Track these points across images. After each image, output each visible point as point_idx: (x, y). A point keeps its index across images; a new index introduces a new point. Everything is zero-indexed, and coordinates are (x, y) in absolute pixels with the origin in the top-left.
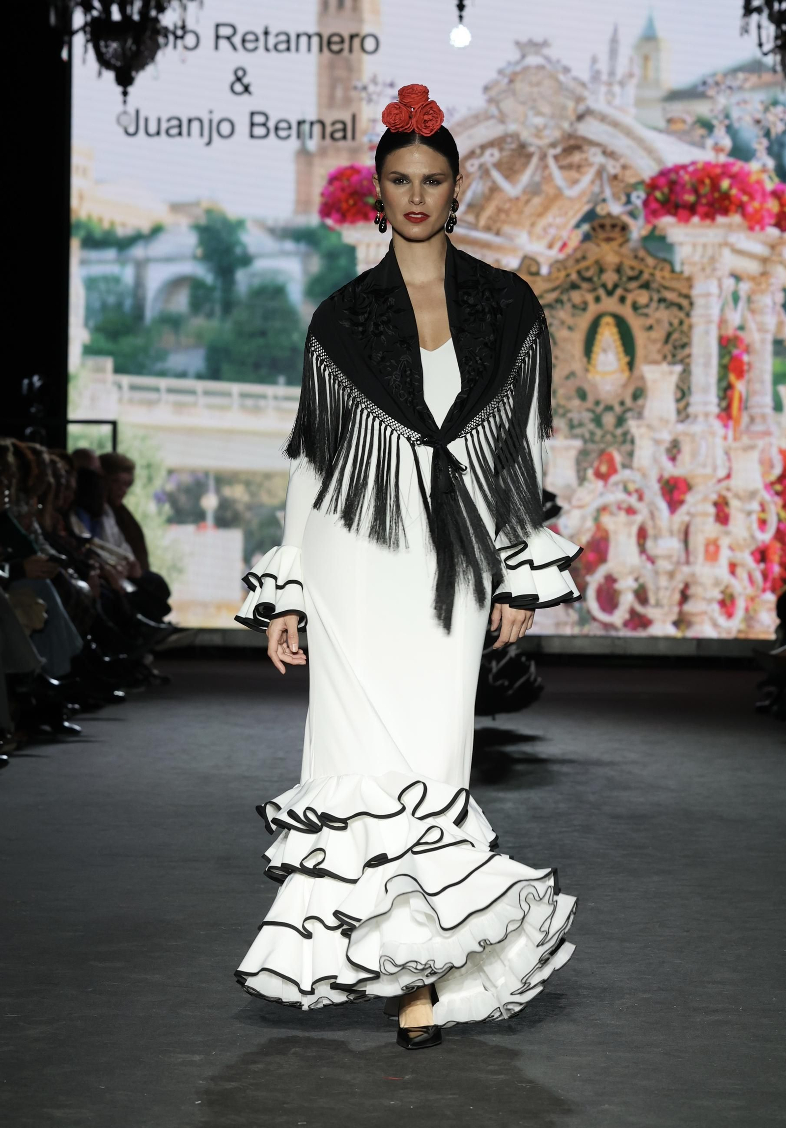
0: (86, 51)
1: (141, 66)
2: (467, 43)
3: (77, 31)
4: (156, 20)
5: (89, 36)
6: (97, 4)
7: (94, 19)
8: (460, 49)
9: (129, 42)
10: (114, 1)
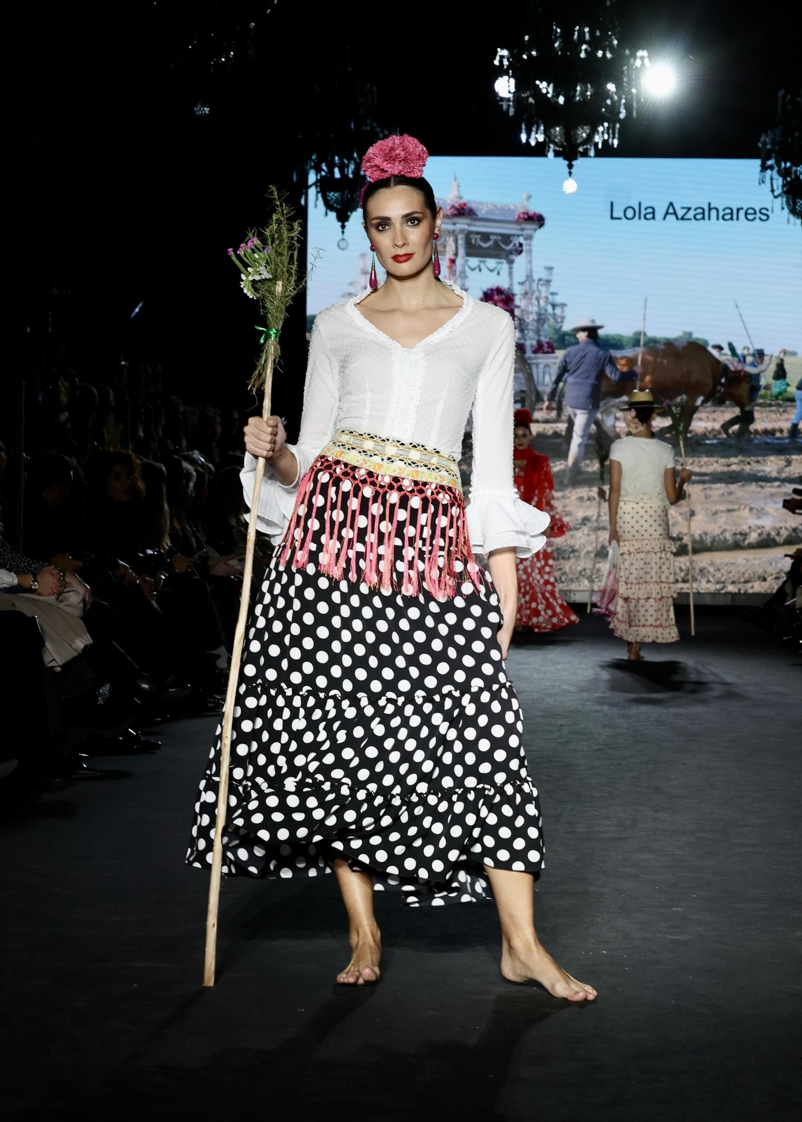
0: (317, 199)
2: (575, 190)
3: (311, 186)
5: (319, 190)
6: (324, 167)
7: (322, 177)
8: (569, 194)
9: (346, 192)
10: (335, 165)
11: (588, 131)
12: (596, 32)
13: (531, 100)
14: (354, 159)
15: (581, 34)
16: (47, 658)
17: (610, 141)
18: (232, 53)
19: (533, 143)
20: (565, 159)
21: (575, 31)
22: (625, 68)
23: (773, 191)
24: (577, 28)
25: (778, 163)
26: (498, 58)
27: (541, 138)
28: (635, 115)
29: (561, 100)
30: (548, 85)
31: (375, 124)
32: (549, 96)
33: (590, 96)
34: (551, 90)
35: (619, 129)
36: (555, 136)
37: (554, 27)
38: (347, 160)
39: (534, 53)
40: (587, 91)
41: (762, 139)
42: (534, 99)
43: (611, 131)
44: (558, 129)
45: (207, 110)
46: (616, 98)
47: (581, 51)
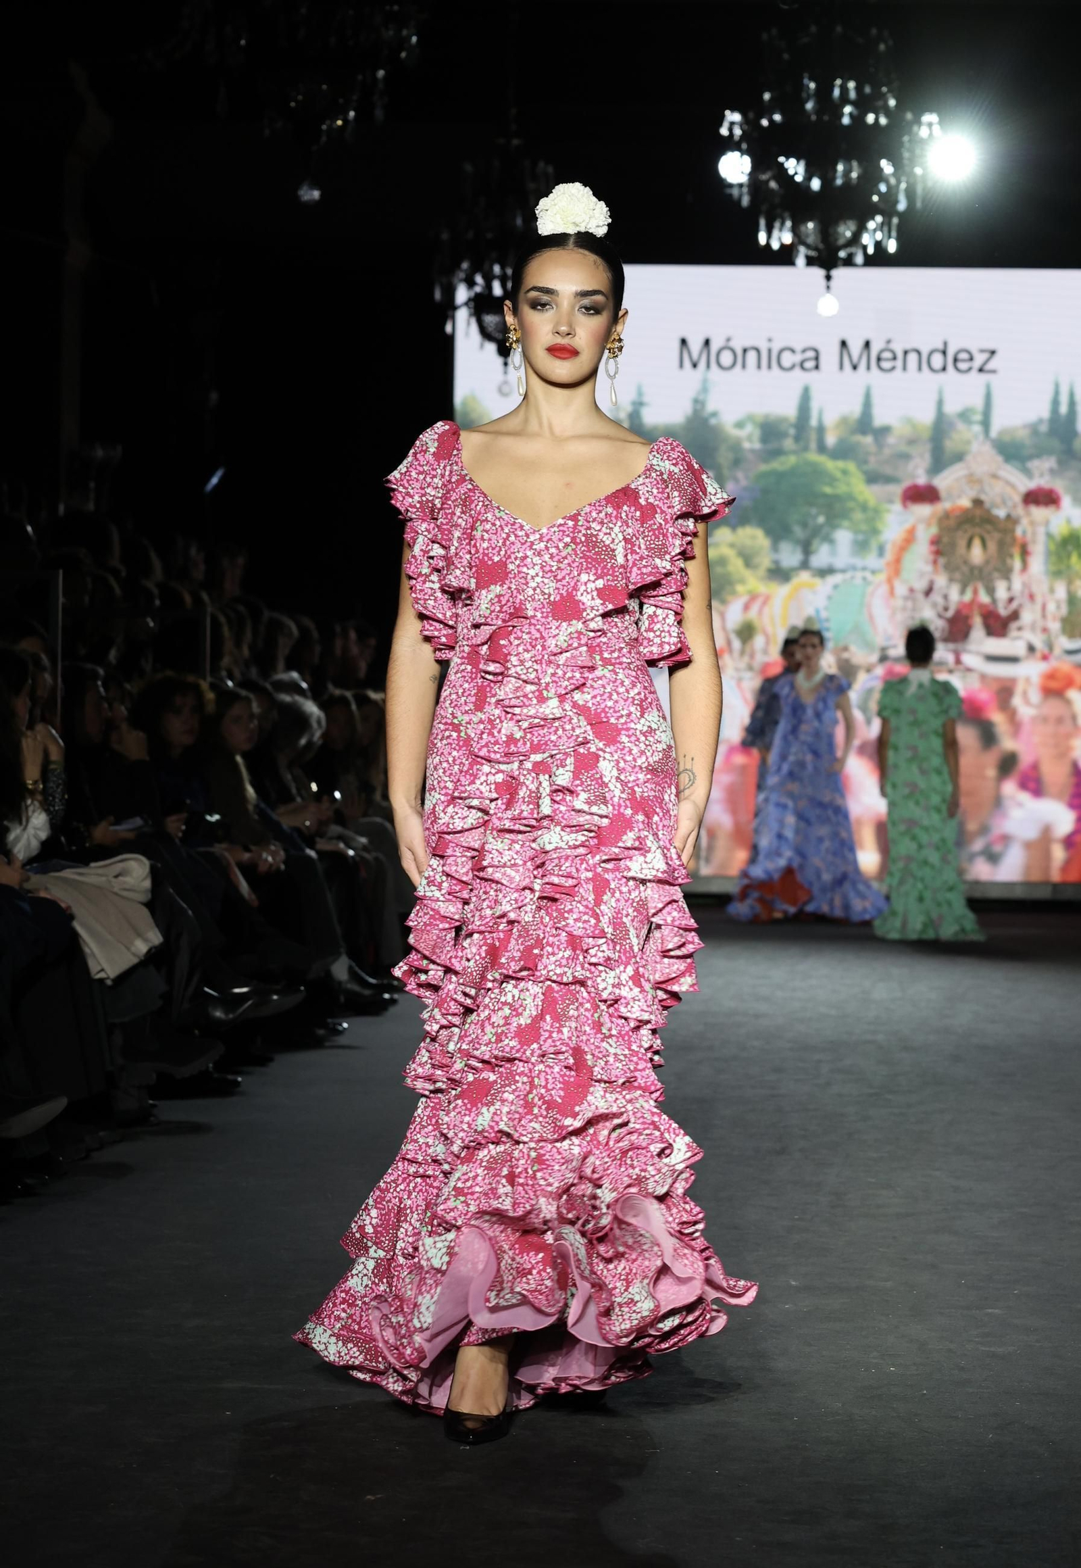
0: (469, 324)
2: (835, 312)
3: (460, 306)
5: (471, 311)
6: (479, 279)
7: (477, 295)
8: (827, 317)
10: (494, 277)
11: (853, 228)
12: (864, 88)
13: (773, 185)
15: (844, 89)
16: (93, 967)
17: (884, 243)
18: (352, 113)
19: (775, 246)
20: (821, 266)
21: (834, 86)
22: (906, 138)
24: (838, 82)
26: (726, 125)
27: (787, 238)
28: (919, 204)
29: (816, 184)
30: (798, 163)
32: (799, 178)
33: (857, 177)
34: (800, 169)
35: (899, 225)
36: (807, 236)
37: (806, 81)
40: (852, 172)
42: (778, 182)
43: (886, 229)
44: (811, 225)
45: (316, 194)
46: (893, 181)
47: (842, 115)
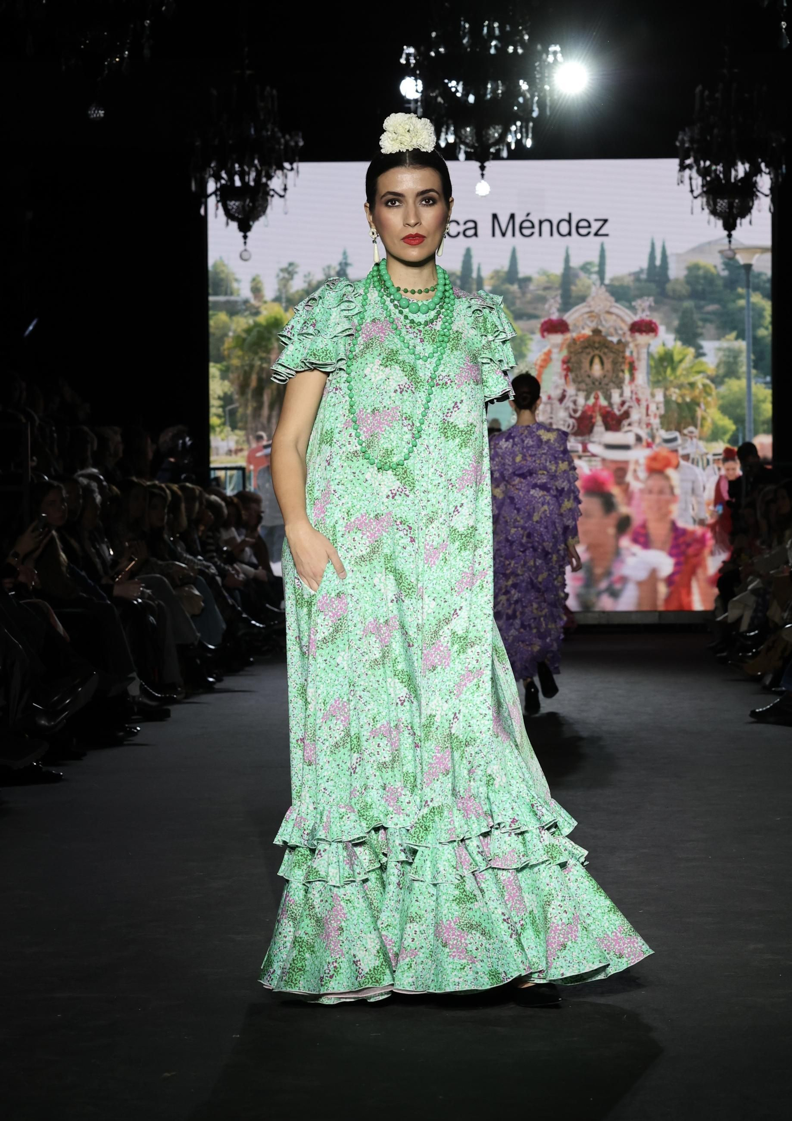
0: (217, 208)
1: (256, 218)
2: (488, 193)
3: (211, 195)
4: (266, 185)
5: (219, 198)
6: (224, 175)
7: (222, 186)
8: (482, 196)
9: (248, 201)
10: (236, 173)
11: (500, 131)
12: (506, 27)
13: (440, 99)
14: (255, 166)
15: (491, 29)
17: (524, 141)
18: (127, 53)
19: (443, 144)
20: (477, 160)
21: (484, 26)
22: (537, 64)
23: (692, 191)
24: (486, 23)
25: (697, 162)
26: (404, 56)
27: (451, 139)
28: (548, 113)
29: (471, 99)
30: (458, 84)
31: (276, 129)
32: (459, 95)
33: (502, 93)
34: (460, 88)
35: (533, 128)
36: (466, 137)
37: (462, 23)
38: (248, 167)
39: (442, 50)
40: (498, 89)
41: (680, 137)
42: (443, 98)
43: (524, 130)
44: (468, 129)
45: (102, 113)
46: (528, 95)
47: (490, 47)
